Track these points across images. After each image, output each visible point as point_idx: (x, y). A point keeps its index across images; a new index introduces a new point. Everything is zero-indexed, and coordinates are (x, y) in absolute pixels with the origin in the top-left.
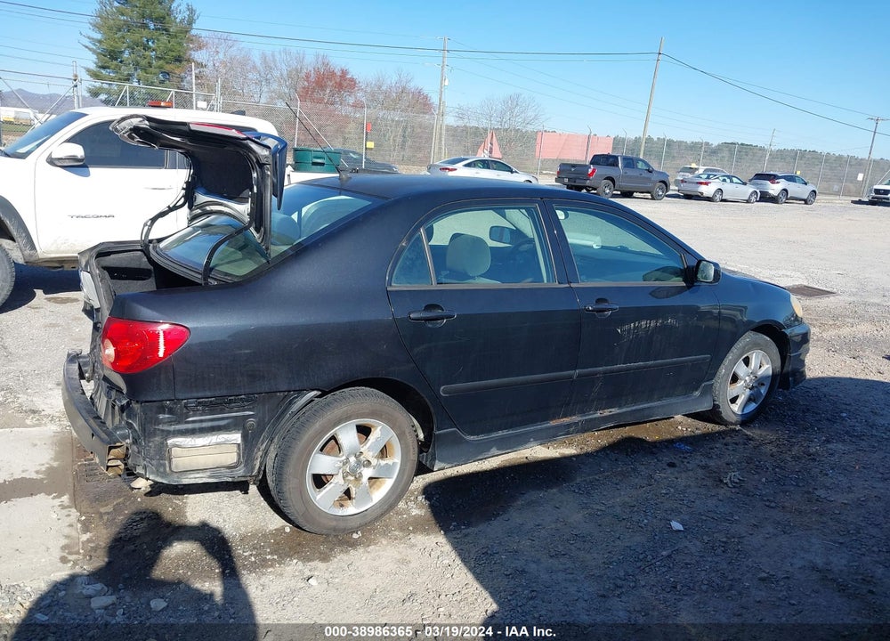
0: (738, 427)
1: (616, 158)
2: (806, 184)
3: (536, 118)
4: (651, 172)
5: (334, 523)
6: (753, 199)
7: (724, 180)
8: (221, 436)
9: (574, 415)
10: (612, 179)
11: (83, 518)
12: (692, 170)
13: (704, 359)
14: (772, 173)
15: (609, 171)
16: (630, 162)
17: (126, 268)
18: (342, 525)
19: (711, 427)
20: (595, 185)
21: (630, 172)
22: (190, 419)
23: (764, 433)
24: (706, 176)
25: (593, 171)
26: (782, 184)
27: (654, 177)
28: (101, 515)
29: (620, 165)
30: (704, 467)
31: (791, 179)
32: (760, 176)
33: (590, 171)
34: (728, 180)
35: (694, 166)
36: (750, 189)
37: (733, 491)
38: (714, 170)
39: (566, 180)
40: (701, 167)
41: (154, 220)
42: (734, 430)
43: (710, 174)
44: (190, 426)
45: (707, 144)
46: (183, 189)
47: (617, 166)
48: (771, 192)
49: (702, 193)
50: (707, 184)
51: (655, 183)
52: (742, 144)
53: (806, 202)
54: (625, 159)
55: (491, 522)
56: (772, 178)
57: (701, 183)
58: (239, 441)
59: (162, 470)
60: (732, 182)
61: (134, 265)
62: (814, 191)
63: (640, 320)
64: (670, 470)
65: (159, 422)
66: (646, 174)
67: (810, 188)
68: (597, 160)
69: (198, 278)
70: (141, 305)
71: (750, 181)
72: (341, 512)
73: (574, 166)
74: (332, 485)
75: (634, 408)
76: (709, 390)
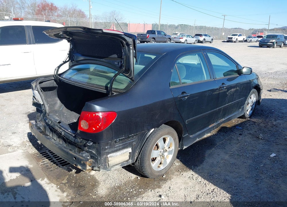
0: (249, 119)
1: (155, 31)
2: (210, 37)
3: (121, 18)
4: (166, 35)
5: (158, 174)
6: (196, 42)
7: (187, 37)
8: (125, 151)
9: (214, 123)
10: (154, 38)
11: (58, 187)
12: (176, 34)
13: (243, 99)
14: (200, 34)
15: (153, 36)
16: (159, 33)
17: (49, 87)
18: (160, 174)
19: (244, 120)
20: (149, 41)
21: (160, 36)
22: (116, 146)
23: (257, 120)
24: (181, 36)
25: (148, 36)
26: (204, 37)
27: (167, 37)
28: (65, 184)
29: (156, 33)
30: (250, 134)
31: (206, 35)
32: (197, 35)
33: (147, 36)
34: (188, 37)
35: (177, 33)
36: (194, 39)
37: (264, 140)
38: (183, 34)
39: (140, 39)
40: (179, 33)
41: (59, 67)
42: (248, 120)
43: (183, 35)
44: (116, 149)
45: (174, 25)
46: (68, 54)
47: (156, 34)
48: (201, 40)
49: (181, 41)
50: (182, 38)
51: (167, 39)
52: (185, 25)
53: (210, 42)
54: (158, 31)
55: (203, 164)
56: (200, 35)
57: (180, 38)
58: (131, 151)
59: (105, 167)
60: (189, 37)
61: (51, 86)
62: (212, 39)
63: (231, 89)
64: (241, 136)
65: (106, 149)
66: (164, 36)
67: (211, 38)
68: (148, 32)
69: (104, 91)
70: (96, 105)
71: (194, 36)
72: (159, 169)
73: (142, 34)
74: (157, 161)
75: (228, 118)
76: (243, 109)
